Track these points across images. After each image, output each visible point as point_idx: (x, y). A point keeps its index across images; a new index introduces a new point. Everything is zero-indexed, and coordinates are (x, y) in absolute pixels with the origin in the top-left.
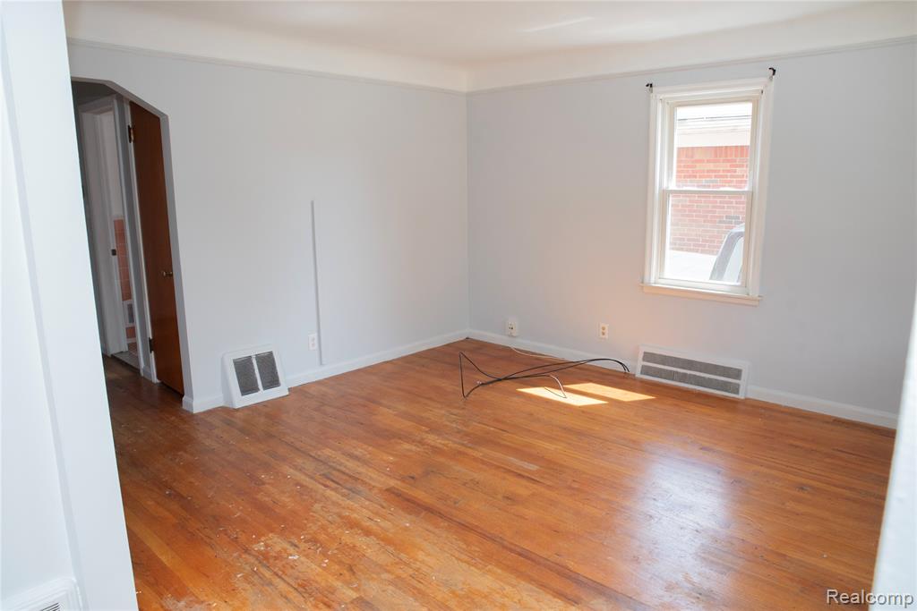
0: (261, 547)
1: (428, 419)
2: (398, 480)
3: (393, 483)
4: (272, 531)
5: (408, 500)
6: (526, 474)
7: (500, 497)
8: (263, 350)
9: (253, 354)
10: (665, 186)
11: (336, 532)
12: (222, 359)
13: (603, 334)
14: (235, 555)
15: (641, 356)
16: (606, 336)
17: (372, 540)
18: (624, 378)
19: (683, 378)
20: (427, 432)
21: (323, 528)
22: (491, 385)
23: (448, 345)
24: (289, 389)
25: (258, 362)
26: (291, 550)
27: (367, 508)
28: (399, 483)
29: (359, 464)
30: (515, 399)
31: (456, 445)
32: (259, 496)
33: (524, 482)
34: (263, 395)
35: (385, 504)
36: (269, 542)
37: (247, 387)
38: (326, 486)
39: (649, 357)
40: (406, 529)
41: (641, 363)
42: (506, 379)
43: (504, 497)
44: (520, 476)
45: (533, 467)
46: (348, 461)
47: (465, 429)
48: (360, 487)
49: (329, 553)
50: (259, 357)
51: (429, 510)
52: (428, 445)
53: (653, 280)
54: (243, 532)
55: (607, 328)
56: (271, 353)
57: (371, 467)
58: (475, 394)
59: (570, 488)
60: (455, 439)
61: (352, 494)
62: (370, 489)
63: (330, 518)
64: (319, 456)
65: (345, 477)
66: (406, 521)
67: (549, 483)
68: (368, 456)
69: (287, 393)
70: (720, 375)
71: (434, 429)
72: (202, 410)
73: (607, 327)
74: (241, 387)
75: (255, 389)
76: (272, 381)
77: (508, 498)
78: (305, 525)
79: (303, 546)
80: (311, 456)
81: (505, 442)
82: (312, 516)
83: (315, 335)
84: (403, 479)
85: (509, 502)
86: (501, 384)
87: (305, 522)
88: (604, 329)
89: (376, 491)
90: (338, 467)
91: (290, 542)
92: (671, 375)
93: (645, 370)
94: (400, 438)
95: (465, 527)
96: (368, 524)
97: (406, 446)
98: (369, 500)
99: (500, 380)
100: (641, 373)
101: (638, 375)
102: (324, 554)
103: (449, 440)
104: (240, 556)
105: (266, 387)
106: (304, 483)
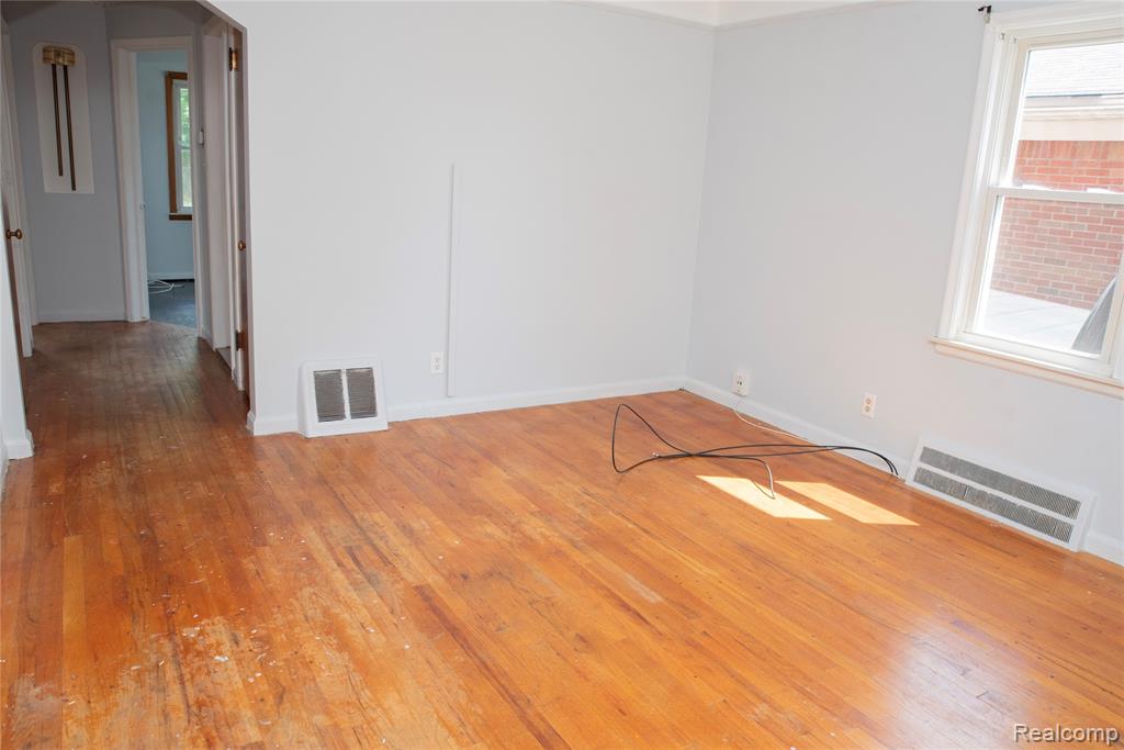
0: (190, 633)
1: (549, 495)
2: (443, 575)
3: (433, 579)
4: (224, 612)
5: (435, 610)
6: (635, 606)
7: (571, 634)
8: (359, 364)
9: (344, 367)
10: (993, 180)
11: (305, 634)
12: (300, 370)
13: (868, 409)
14: (153, 636)
15: (919, 452)
16: (872, 414)
17: (341, 659)
18: (887, 483)
19: (979, 498)
20: (532, 514)
21: (291, 625)
22: (672, 461)
23: (648, 396)
24: (389, 423)
25: (349, 381)
26: (227, 646)
27: (369, 609)
28: (441, 581)
29: (408, 542)
30: (695, 487)
31: (560, 541)
32: (245, 561)
33: (624, 618)
34: (349, 426)
35: (398, 609)
36: (208, 629)
37: (329, 410)
38: (340, 564)
39: (930, 455)
40: (400, 653)
41: (916, 464)
42: (701, 455)
43: (578, 635)
44: (625, 606)
45: (654, 598)
46: (395, 534)
47: (590, 519)
48: (384, 576)
49: (271, 664)
50: (351, 373)
51: (454, 631)
52: (521, 533)
53: (953, 334)
54: (189, 606)
55: (874, 402)
56: (370, 371)
57: (420, 550)
58: (639, 471)
59: (691, 643)
60: (565, 532)
61: (367, 584)
62: (396, 582)
63: (310, 613)
64: (363, 520)
65: (374, 557)
66: (409, 641)
67: (661, 628)
68: (428, 533)
69: (386, 428)
70: (1041, 505)
71: (546, 512)
72: (266, 433)
73: (874, 398)
74: (319, 410)
75: (339, 416)
76: (366, 408)
77: (582, 639)
78: (272, 614)
79: (246, 644)
80: (352, 517)
81: (636, 550)
82: (291, 604)
83: (441, 355)
84: (451, 576)
85: (580, 646)
86: (689, 461)
87: (275, 610)
88: (869, 401)
89: (400, 586)
90: (377, 542)
91: (233, 634)
92: (961, 491)
93: (922, 477)
94: (489, 515)
95: (487, 670)
96: (353, 632)
97: (490, 529)
98: (381, 597)
99: (690, 455)
100: (915, 480)
101: (910, 482)
102: (263, 665)
103: (556, 531)
104: (157, 640)
105: (355, 415)
106: (316, 555)
